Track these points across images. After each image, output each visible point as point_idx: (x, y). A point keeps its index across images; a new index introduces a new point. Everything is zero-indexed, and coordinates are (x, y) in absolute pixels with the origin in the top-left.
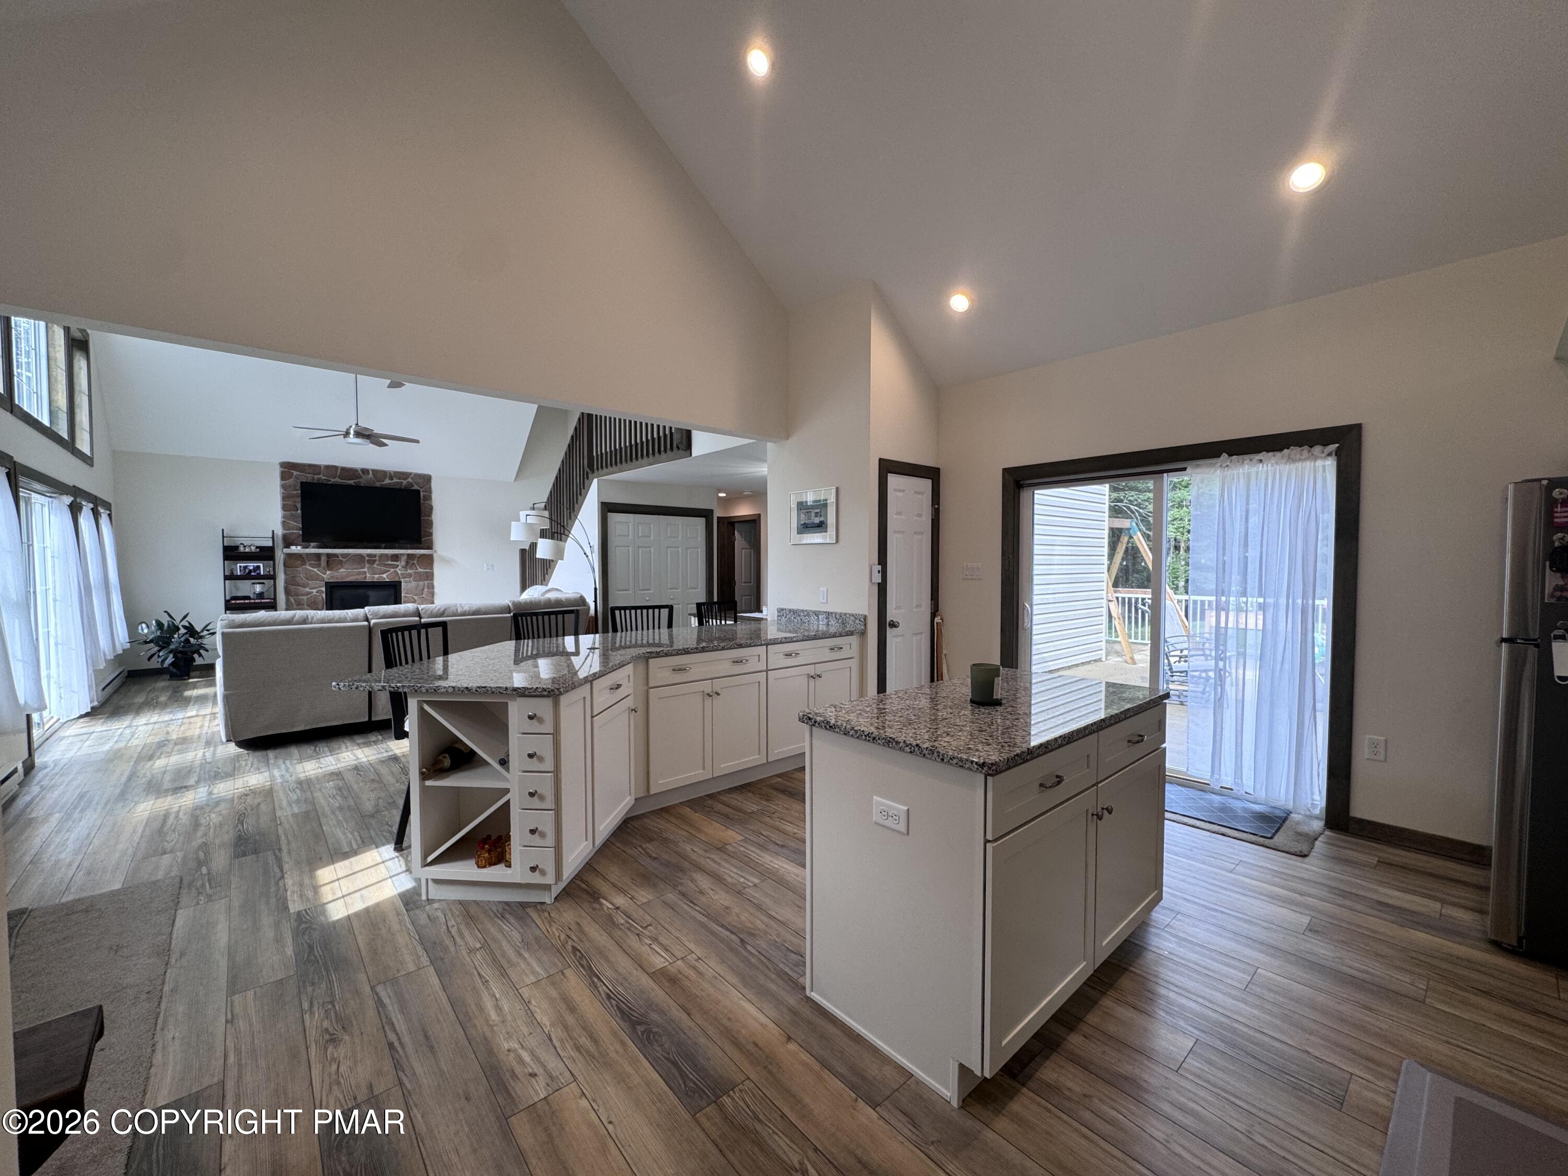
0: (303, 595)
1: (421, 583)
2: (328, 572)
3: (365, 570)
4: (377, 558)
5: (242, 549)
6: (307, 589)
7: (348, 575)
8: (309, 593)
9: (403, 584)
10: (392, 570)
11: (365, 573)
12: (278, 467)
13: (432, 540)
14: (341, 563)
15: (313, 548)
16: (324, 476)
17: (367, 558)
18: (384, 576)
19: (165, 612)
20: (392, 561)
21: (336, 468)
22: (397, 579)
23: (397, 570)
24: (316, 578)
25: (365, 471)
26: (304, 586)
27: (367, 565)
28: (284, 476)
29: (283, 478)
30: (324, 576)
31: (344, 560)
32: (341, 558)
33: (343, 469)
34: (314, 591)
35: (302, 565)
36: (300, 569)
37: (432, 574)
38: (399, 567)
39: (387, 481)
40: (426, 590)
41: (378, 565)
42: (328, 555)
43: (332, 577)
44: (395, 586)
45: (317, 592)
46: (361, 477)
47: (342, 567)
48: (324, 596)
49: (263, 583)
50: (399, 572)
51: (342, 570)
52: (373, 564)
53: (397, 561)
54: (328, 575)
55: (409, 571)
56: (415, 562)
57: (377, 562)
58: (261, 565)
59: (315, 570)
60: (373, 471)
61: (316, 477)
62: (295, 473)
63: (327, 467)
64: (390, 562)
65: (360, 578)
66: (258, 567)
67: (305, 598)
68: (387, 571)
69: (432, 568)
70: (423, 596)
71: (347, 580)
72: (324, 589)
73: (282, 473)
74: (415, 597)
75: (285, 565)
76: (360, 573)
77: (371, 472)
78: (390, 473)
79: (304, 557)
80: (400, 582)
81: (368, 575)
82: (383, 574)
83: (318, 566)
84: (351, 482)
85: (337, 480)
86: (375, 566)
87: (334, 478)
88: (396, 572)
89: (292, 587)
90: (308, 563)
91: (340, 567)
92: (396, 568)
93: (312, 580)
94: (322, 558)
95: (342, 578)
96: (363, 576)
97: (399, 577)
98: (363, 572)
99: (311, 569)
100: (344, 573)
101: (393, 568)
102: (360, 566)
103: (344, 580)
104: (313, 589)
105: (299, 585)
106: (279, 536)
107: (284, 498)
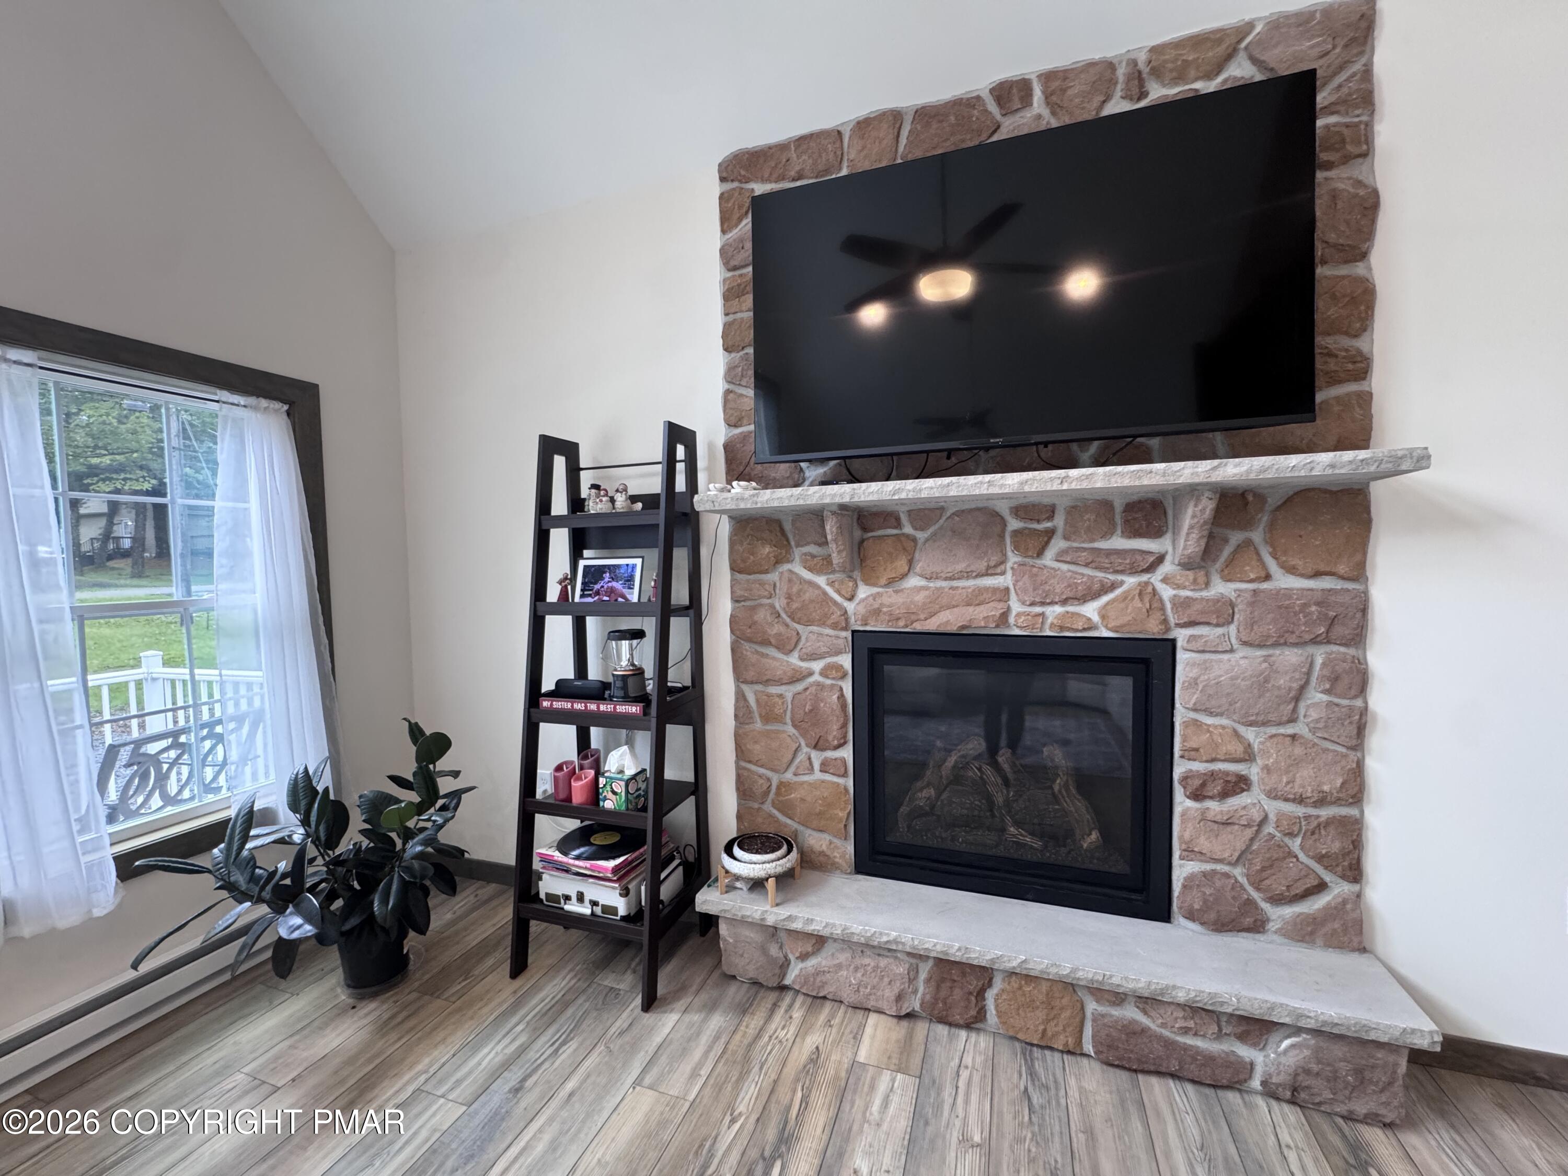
0: (779, 682)
1: (1290, 657)
2: (864, 592)
3: (1005, 580)
4: (1059, 521)
6: (794, 660)
7: (935, 605)
8: (797, 677)
9: (1182, 657)
10: (1131, 581)
12: (714, 177)
13: (1366, 399)
14: (908, 547)
17: (1014, 524)
18: (1091, 610)
19: (405, 719)
20: (1134, 527)
22: (1152, 629)
23: (1155, 579)
24: (824, 611)
26: (786, 645)
27: (1013, 559)
28: (727, 214)
29: (725, 224)
30: (850, 607)
31: (921, 536)
32: (908, 529)
34: (817, 666)
35: (778, 561)
37: (1363, 608)
38: (1167, 568)
40: (1316, 696)
41: (1060, 556)
42: (862, 513)
43: (877, 612)
44: (1146, 663)
45: (823, 673)
47: (915, 565)
48: (847, 687)
50: (1166, 593)
51: (913, 579)
52: (1040, 554)
53: (1158, 533)
54: (865, 604)
55: (1221, 588)
56: (1257, 536)
57: (1058, 544)
59: (821, 581)
62: (758, 187)
64: (1119, 542)
65: (980, 618)
67: (789, 691)
68: (1113, 586)
69: (1359, 573)
70: (1300, 728)
71: (932, 625)
72: (846, 661)
73: (723, 198)
74: (1250, 734)
75: (735, 563)
76: (976, 598)
79: (788, 523)
80: (1173, 642)
81: (1016, 607)
82: (1083, 599)
83: (823, 565)
86: (1048, 559)
88: (1148, 594)
89: (747, 646)
90: (797, 552)
91: (901, 564)
92: (1151, 568)
93: (809, 622)
94: (830, 527)
95: (911, 615)
96: (999, 608)
97: (1165, 621)
98: (995, 590)
99: (807, 575)
100: (920, 598)
101: (1134, 571)
102: (982, 565)
103: (918, 627)
104: (813, 657)
105: (766, 643)
106: (711, 447)
107: (730, 295)
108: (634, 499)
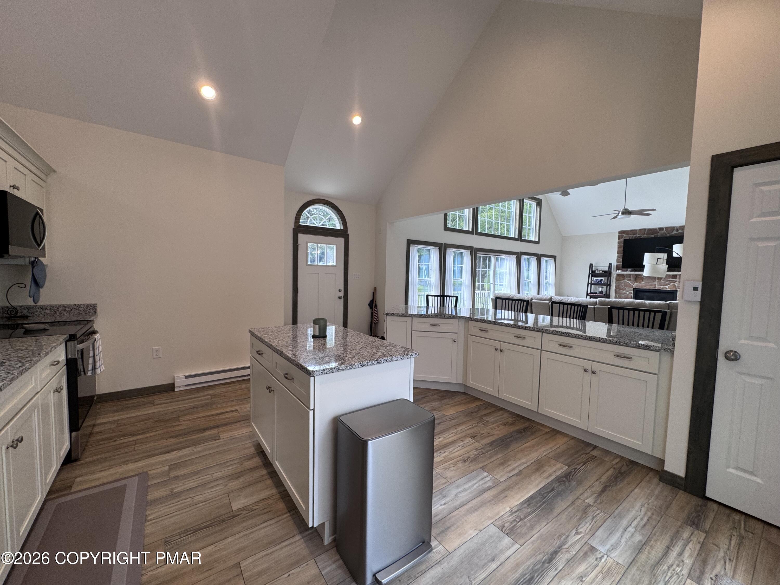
0: (622, 294)
2: (636, 284)
3: (656, 283)
5: (597, 272)
6: (625, 291)
7: (645, 285)
8: (625, 293)
9: (678, 292)
10: (672, 284)
11: (656, 284)
12: (618, 233)
14: (642, 279)
15: (629, 271)
16: (638, 235)
17: (657, 277)
18: (667, 287)
20: (672, 278)
21: (645, 229)
22: (674, 289)
23: (675, 284)
24: (629, 286)
25: (661, 229)
26: (623, 290)
27: (657, 280)
28: (619, 238)
29: (619, 239)
30: (633, 285)
31: (644, 277)
33: (649, 230)
34: (628, 292)
35: (623, 279)
36: (622, 281)
38: (677, 282)
39: (675, 232)
41: (663, 281)
42: (636, 275)
44: (673, 293)
45: (629, 293)
46: (659, 232)
47: (643, 281)
48: (632, 295)
49: (603, 287)
50: (676, 285)
51: (643, 283)
52: (660, 280)
54: (636, 285)
57: (663, 279)
58: (603, 279)
59: (629, 282)
60: (666, 228)
61: (634, 236)
62: (624, 235)
63: (640, 230)
65: (652, 287)
66: (602, 280)
68: (670, 284)
71: (645, 288)
72: (632, 292)
73: (619, 236)
75: (616, 280)
76: (651, 285)
77: (664, 229)
78: (677, 228)
79: (625, 276)
80: (677, 291)
81: (657, 286)
82: (666, 286)
83: (630, 280)
84: (653, 236)
85: (645, 236)
86: (662, 281)
87: (644, 235)
89: (617, 290)
90: (626, 278)
91: (641, 281)
92: (675, 282)
93: (627, 287)
94: (631, 276)
95: (642, 287)
96: (654, 286)
97: (676, 288)
98: (654, 284)
99: (627, 281)
100: (644, 284)
101: (672, 282)
102: (652, 281)
103: (643, 288)
104: (627, 291)
105: (621, 289)
106: (614, 265)
107: (618, 248)
108: (603, 271)
